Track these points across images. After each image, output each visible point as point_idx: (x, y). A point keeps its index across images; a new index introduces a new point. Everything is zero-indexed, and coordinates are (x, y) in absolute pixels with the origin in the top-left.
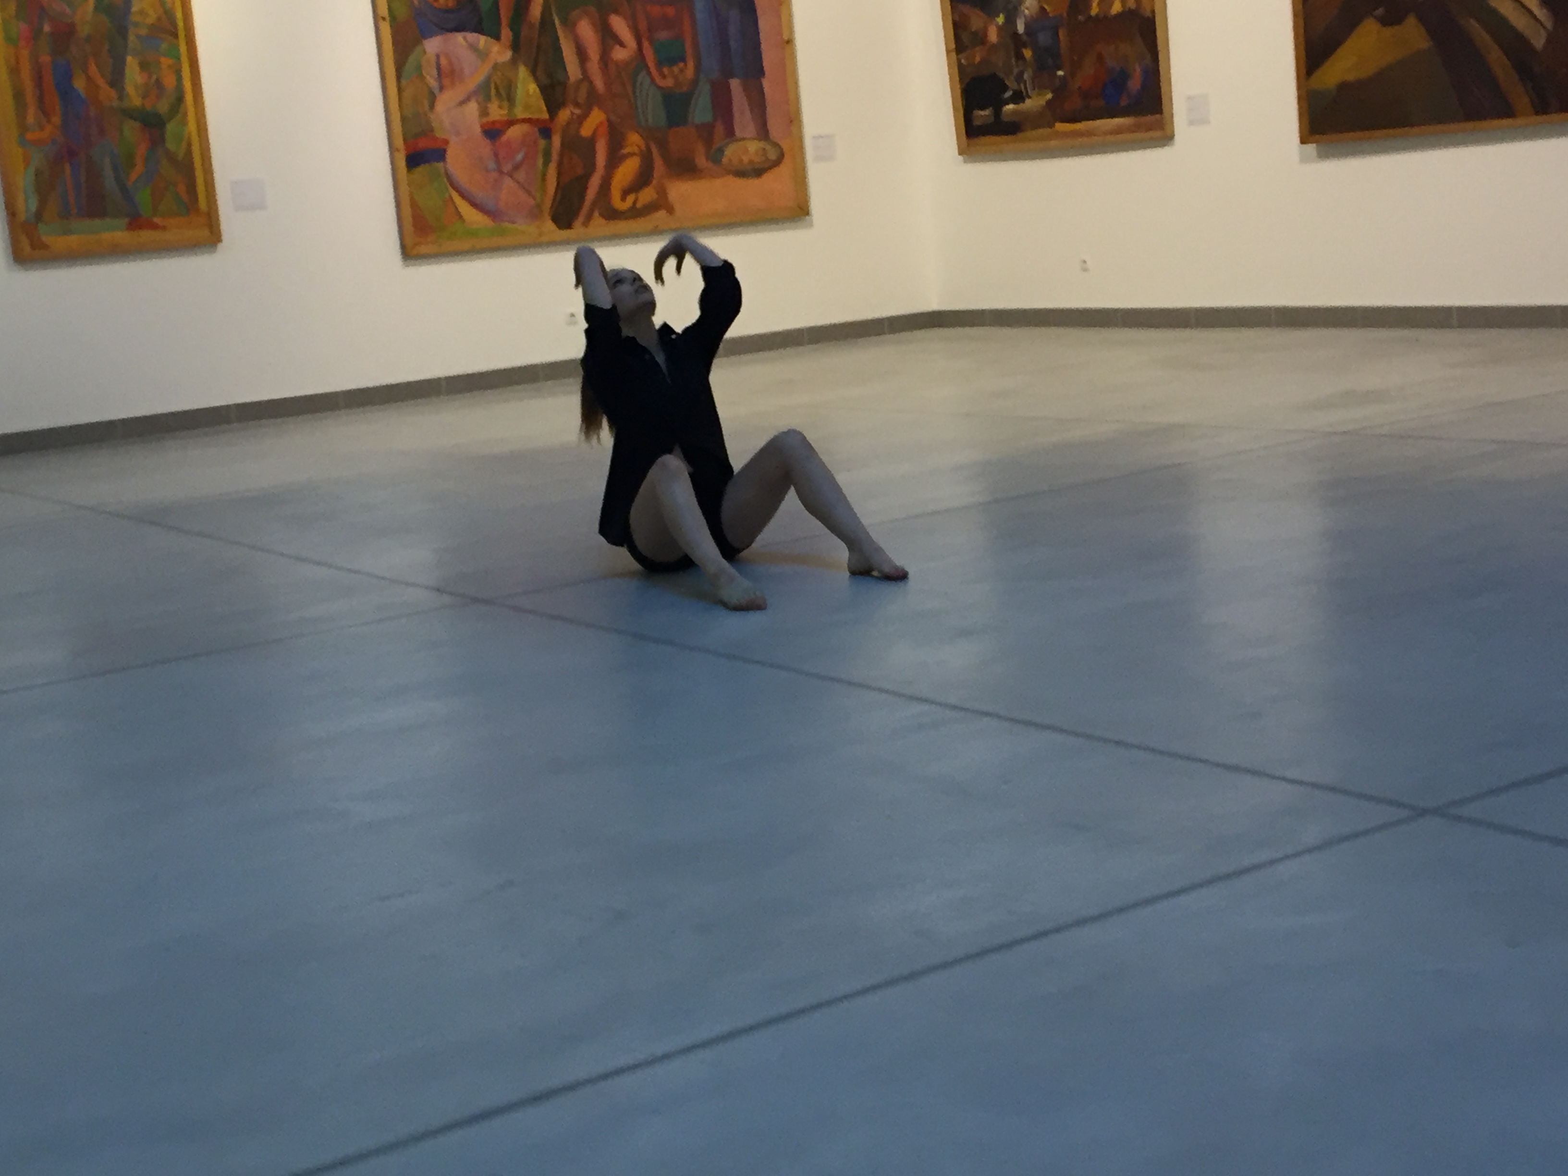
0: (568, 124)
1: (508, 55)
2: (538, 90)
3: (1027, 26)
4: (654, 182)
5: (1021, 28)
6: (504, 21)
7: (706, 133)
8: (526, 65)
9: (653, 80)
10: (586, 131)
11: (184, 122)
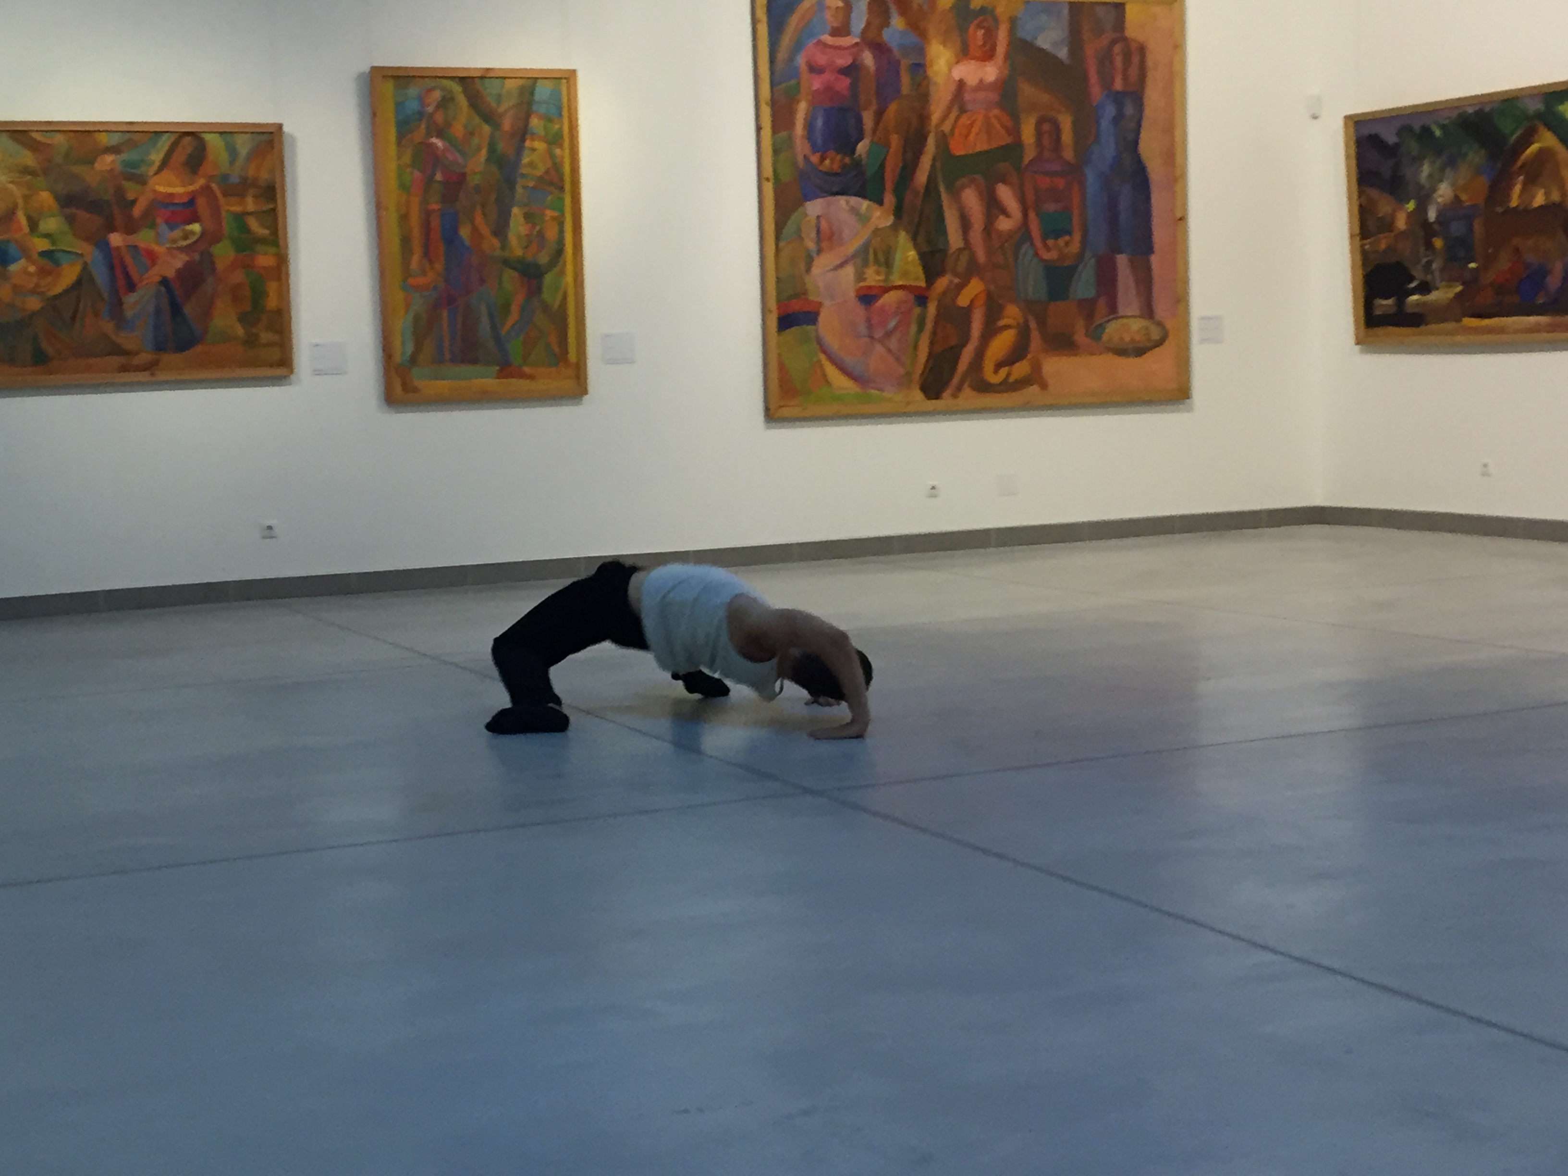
0: (945, 293)
1: (890, 220)
2: (917, 257)
3: (1440, 214)
4: (1029, 356)
5: (1432, 215)
6: (889, 185)
7: (1088, 308)
8: (907, 232)
9: (1036, 254)
10: (963, 301)
11: (562, 272)
